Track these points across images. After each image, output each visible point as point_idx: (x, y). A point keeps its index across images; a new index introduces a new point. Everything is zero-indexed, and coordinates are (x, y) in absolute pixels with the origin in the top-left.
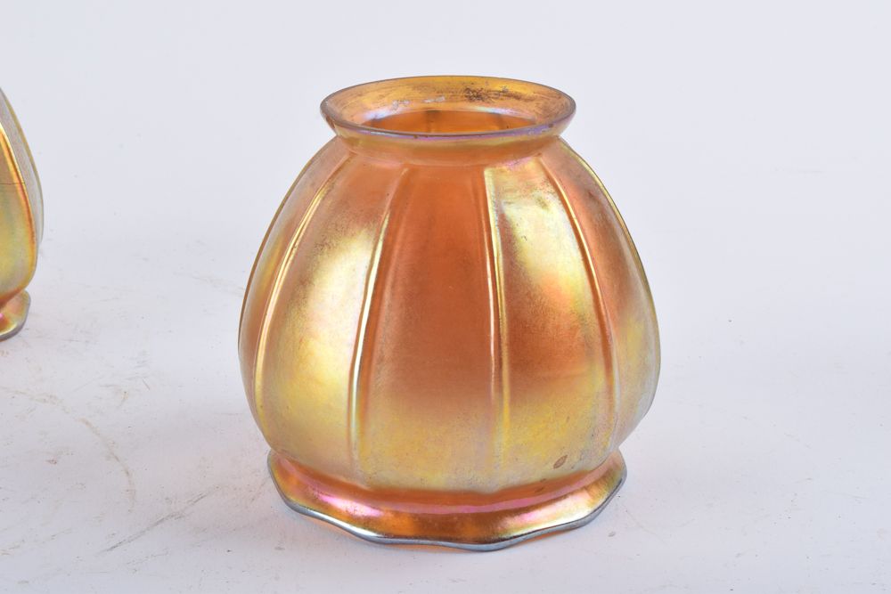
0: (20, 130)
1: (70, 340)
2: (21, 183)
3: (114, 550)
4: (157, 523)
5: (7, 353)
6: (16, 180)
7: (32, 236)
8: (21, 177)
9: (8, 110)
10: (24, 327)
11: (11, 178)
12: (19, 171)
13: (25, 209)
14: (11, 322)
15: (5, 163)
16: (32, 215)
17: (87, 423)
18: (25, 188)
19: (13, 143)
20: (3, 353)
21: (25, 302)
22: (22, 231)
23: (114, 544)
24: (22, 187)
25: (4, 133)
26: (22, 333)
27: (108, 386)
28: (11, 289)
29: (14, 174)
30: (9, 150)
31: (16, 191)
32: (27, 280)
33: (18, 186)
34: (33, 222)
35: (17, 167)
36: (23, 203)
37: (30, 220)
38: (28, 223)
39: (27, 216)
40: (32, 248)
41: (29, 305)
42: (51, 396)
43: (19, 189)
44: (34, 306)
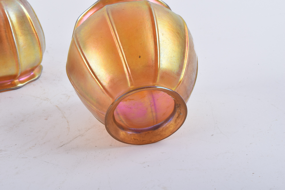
0: (36, 16)
1: (54, 80)
2: (36, 33)
3: (62, 147)
4: (75, 138)
5: (35, 85)
6: (34, 32)
7: (41, 49)
8: (36, 31)
9: (32, 10)
10: (41, 76)
11: (33, 32)
12: (35, 29)
13: (38, 41)
14: (36, 75)
15: (31, 27)
16: (40, 43)
17: (57, 107)
18: (37, 35)
19: (33, 21)
20: (34, 85)
21: (41, 68)
22: (37, 48)
23: (62, 145)
24: (36, 34)
25: (30, 18)
26: (40, 78)
27: (64, 94)
28: (36, 65)
29: (34, 30)
30: (32, 23)
31: (35, 36)
32: (40, 62)
33: (35, 34)
34: (41, 45)
35: (35, 28)
36: (37, 39)
37: (40, 44)
38: (39, 45)
39: (38, 43)
40: (41, 53)
41: (42, 69)
42: (47, 98)
43: (36, 35)
44: (44, 69)
